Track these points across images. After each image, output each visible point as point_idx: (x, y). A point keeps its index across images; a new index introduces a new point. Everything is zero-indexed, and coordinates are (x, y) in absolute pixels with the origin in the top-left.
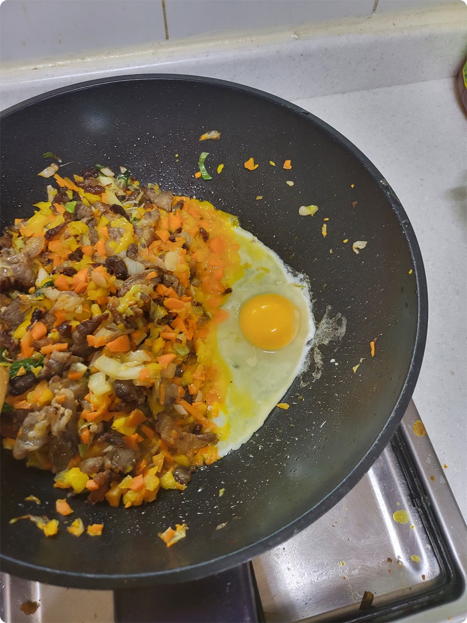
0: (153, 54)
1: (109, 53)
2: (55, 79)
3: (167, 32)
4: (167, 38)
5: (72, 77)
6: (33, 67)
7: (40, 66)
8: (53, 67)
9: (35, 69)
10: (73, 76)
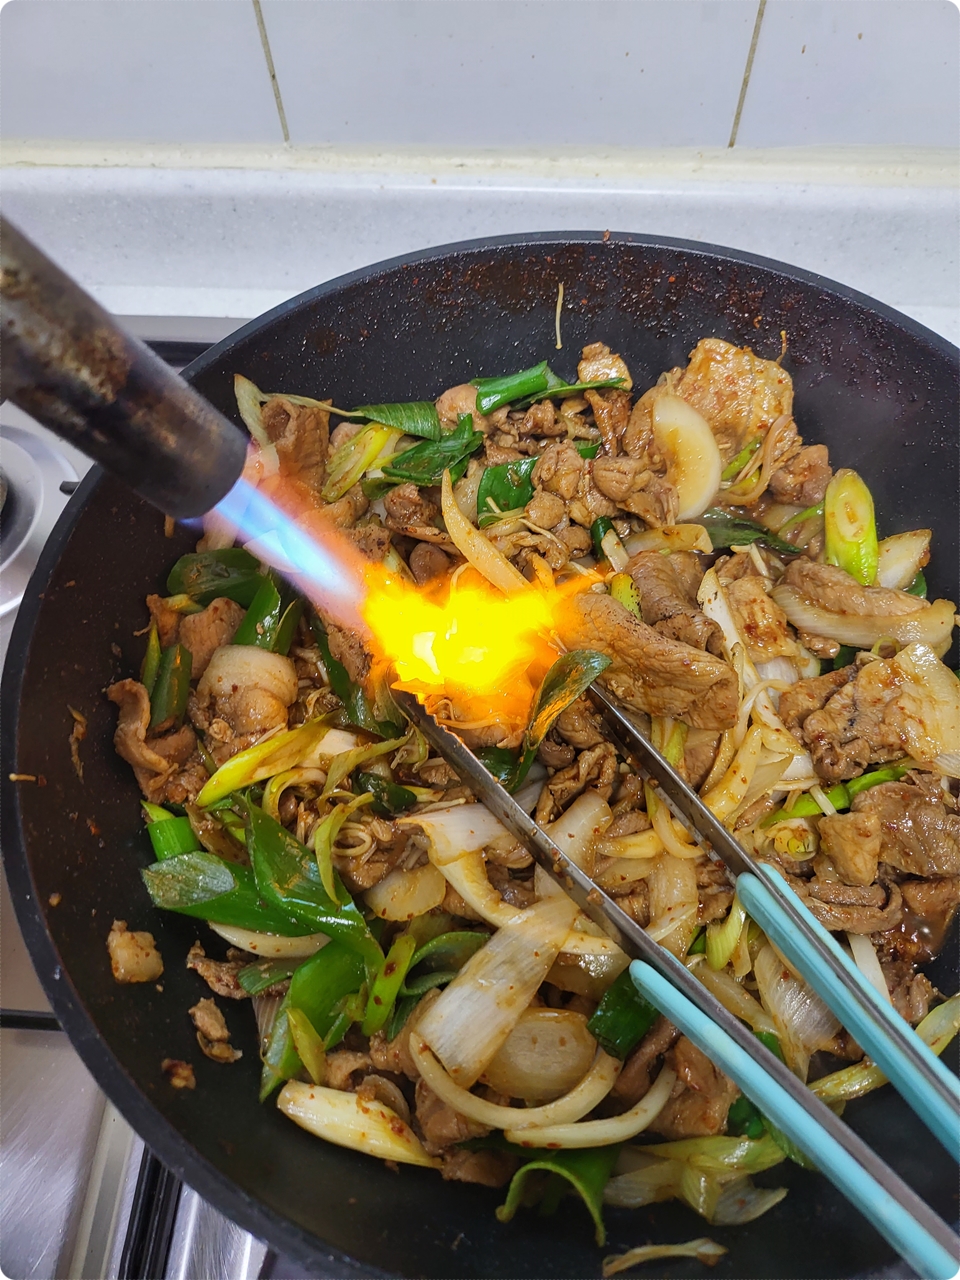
0: (694, 171)
1: (606, 157)
2: (493, 192)
3: (734, 134)
4: (731, 145)
5: (527, 193)
6: (457, 161)
7: (469, 161)
8: (493, 166)
9: (462, 165)
10: (530, 189)
